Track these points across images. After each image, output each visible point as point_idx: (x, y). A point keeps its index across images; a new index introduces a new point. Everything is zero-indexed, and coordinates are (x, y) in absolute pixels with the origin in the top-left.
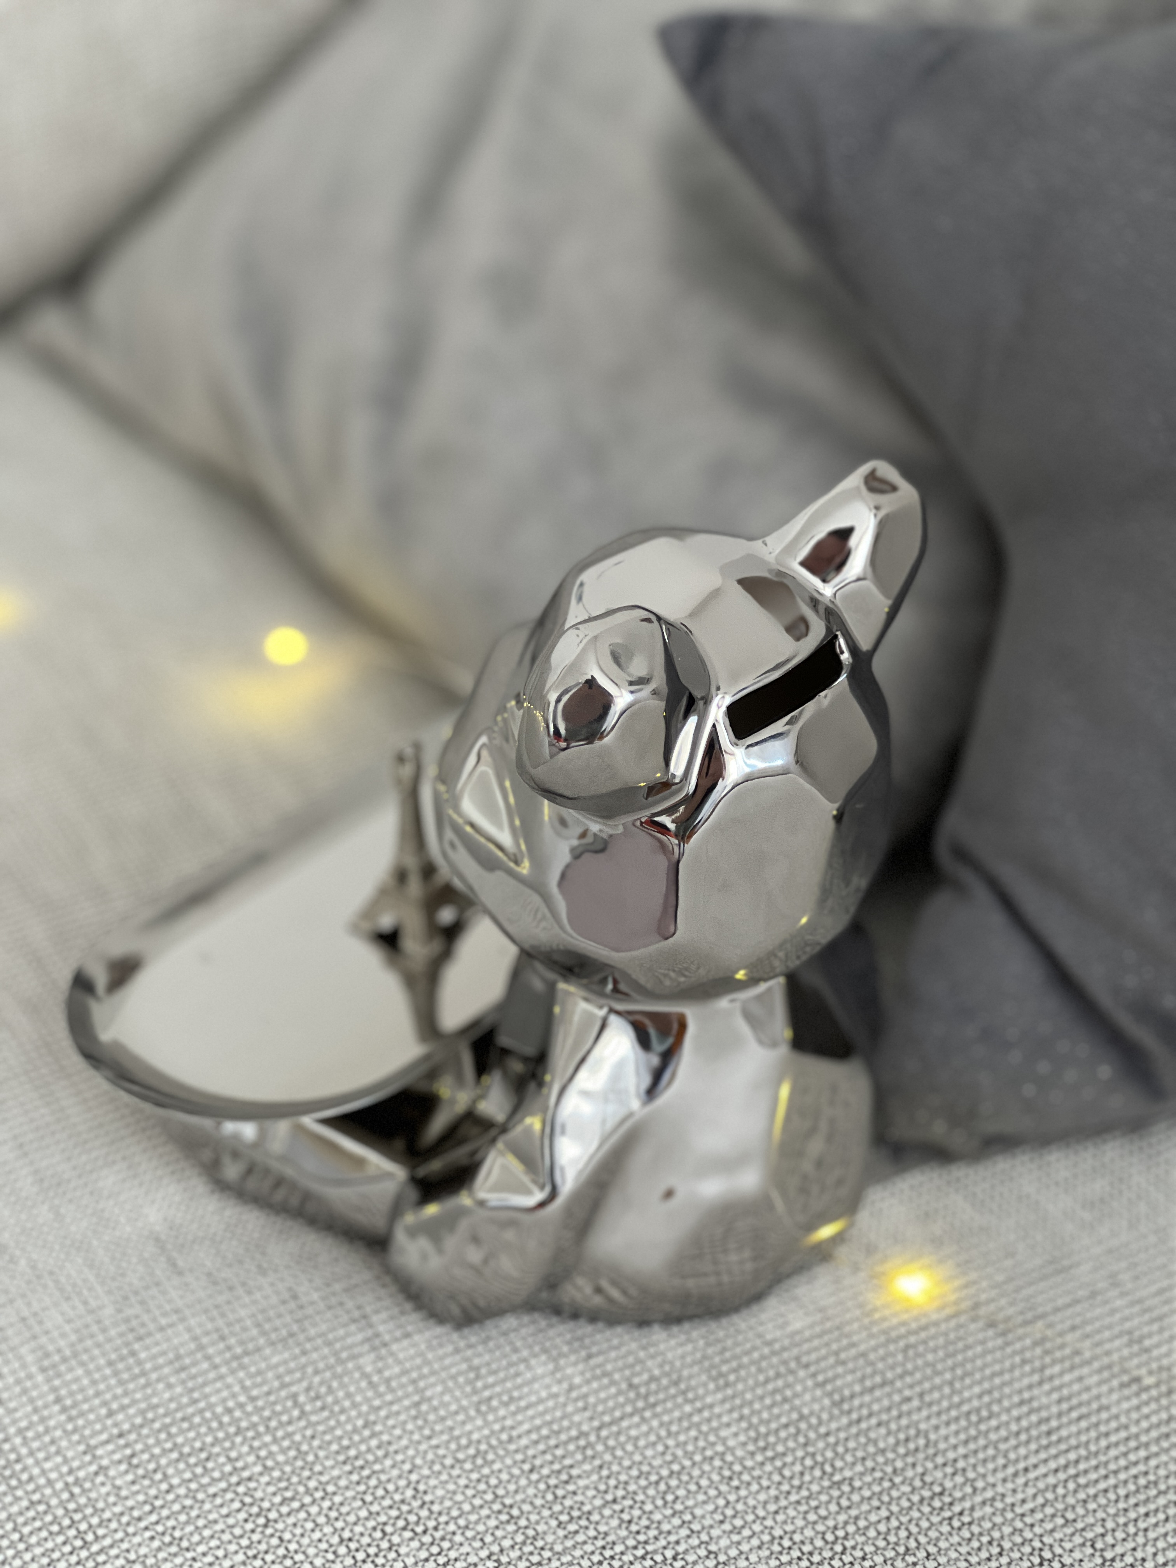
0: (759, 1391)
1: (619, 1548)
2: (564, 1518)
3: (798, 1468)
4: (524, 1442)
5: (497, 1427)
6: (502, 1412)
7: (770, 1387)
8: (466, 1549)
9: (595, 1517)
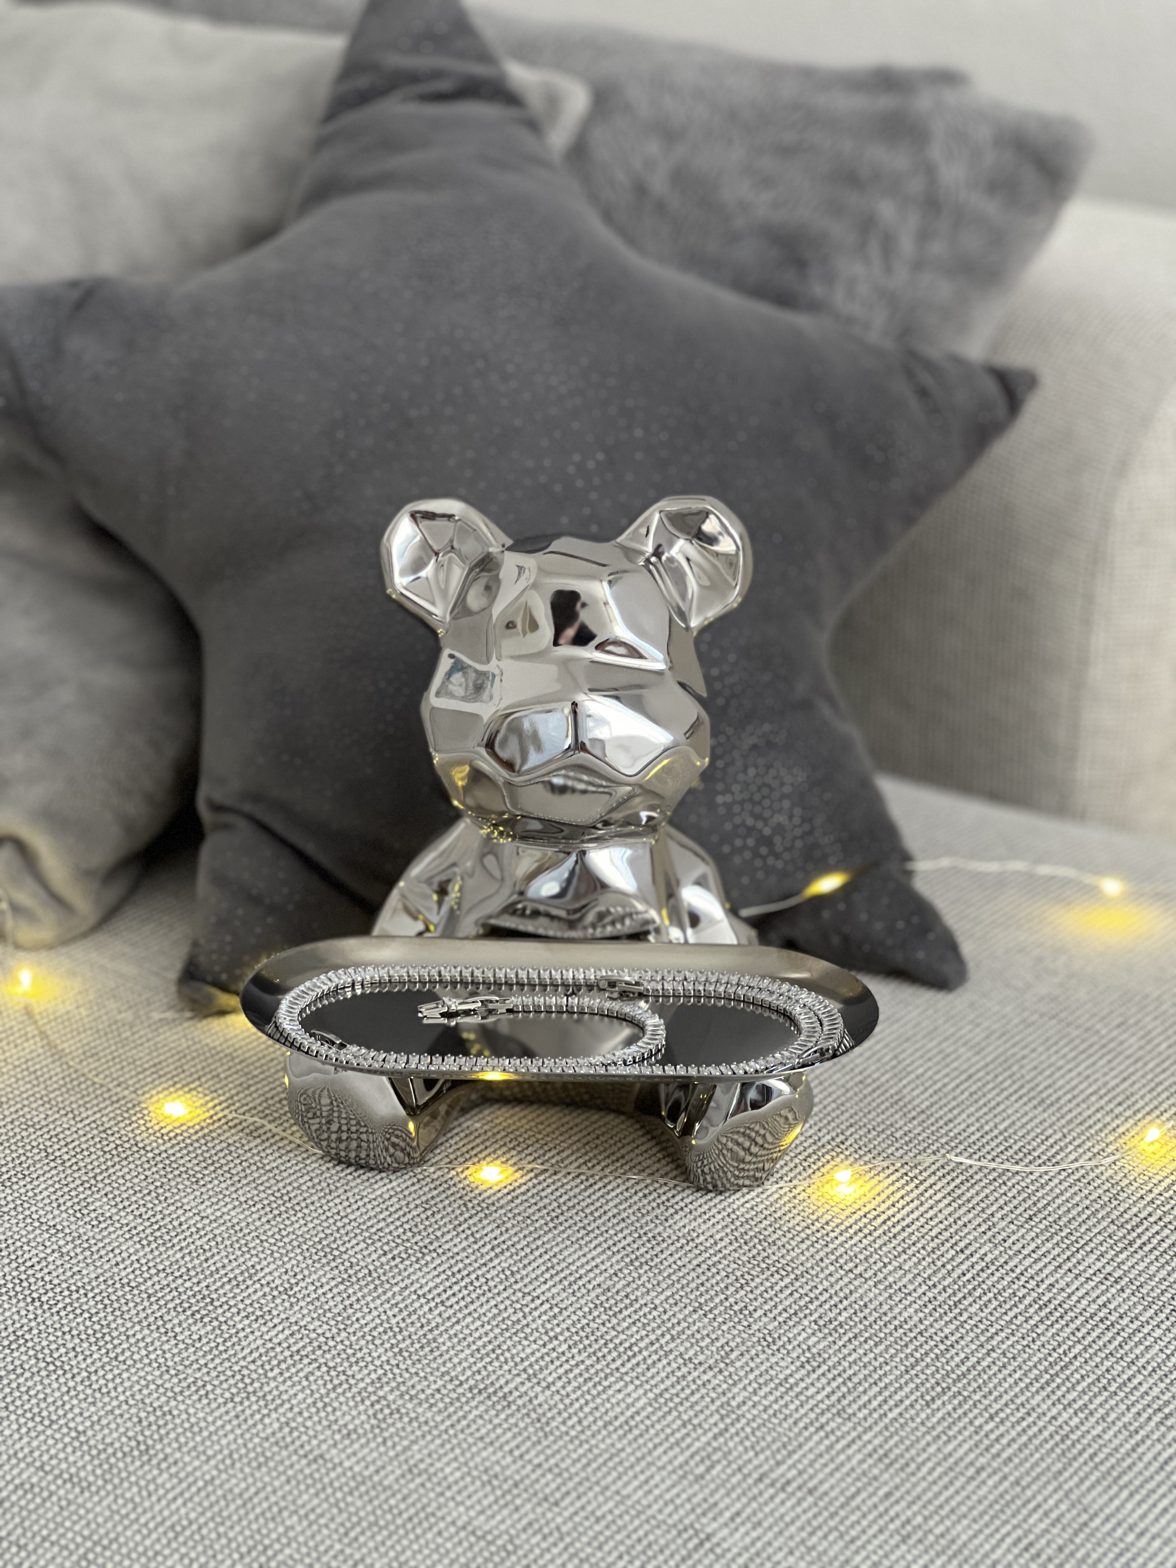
0: (194, 1138)
1: (140, 1228)
2: (94, 1223)
3: (240, 1168)
4: (45, 1193)
5: (23, 1191)
6: (22, 1183)
7: (200, 1134)
8: (34, 1252)
9: (116, 1218)
